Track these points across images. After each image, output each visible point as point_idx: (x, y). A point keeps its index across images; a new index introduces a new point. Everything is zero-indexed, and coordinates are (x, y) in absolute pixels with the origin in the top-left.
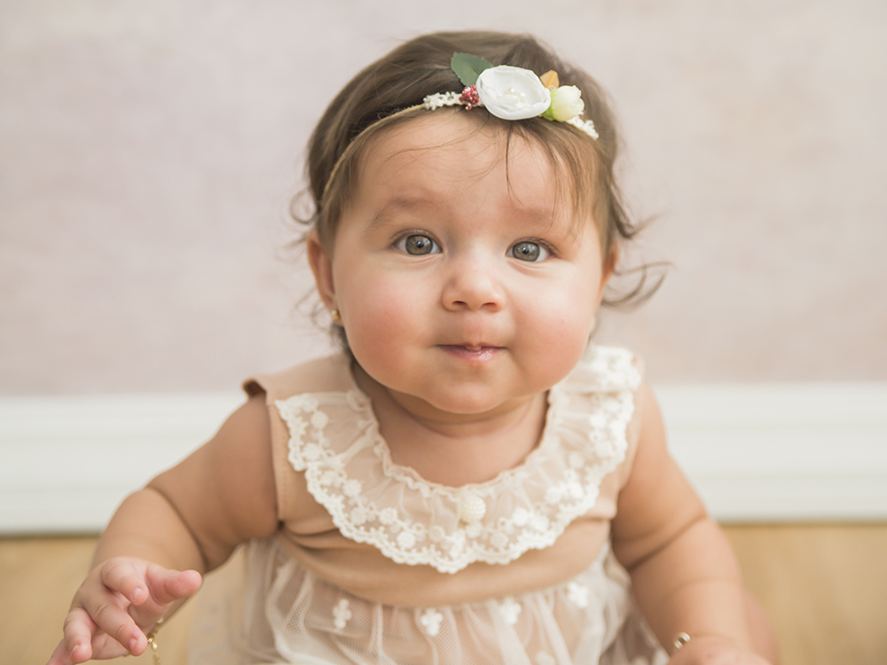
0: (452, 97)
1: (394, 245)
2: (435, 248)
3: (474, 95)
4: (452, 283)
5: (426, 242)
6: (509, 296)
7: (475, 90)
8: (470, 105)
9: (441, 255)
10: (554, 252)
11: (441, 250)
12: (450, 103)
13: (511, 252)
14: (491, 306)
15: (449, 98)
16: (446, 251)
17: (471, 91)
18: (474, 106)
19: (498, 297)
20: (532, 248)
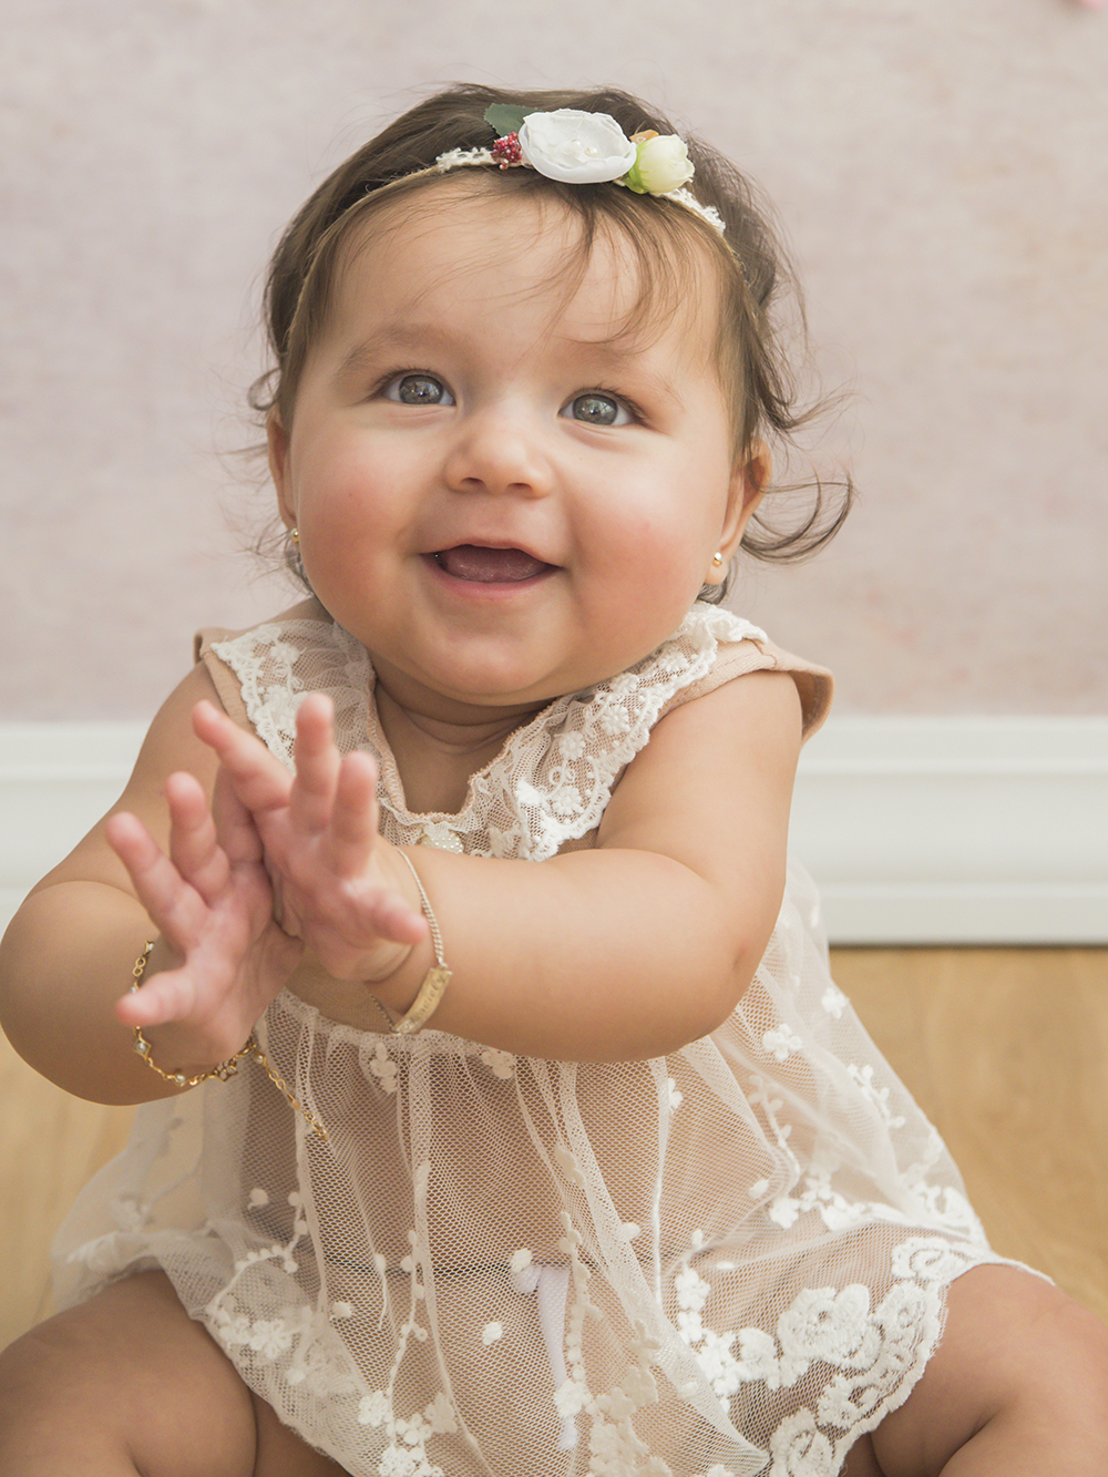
0: (481, 155)
1: (380, 392)
2: (445, 398)
3: (513, 145)
4: (464, 449)
5: (433, 391)
6: (559, 475)
7: (516, 138)
8: (506, 161)
9: (451, 410)
10: (639, 416)
11: (454, 403)
12: (476, 162)
13: (570, 410)
14: (522, 489)
15: (476, 156)
16: (460, 402)
17: (509, 140)
18: (514, 165)
19: (537, 475)
20: (605, 408)
